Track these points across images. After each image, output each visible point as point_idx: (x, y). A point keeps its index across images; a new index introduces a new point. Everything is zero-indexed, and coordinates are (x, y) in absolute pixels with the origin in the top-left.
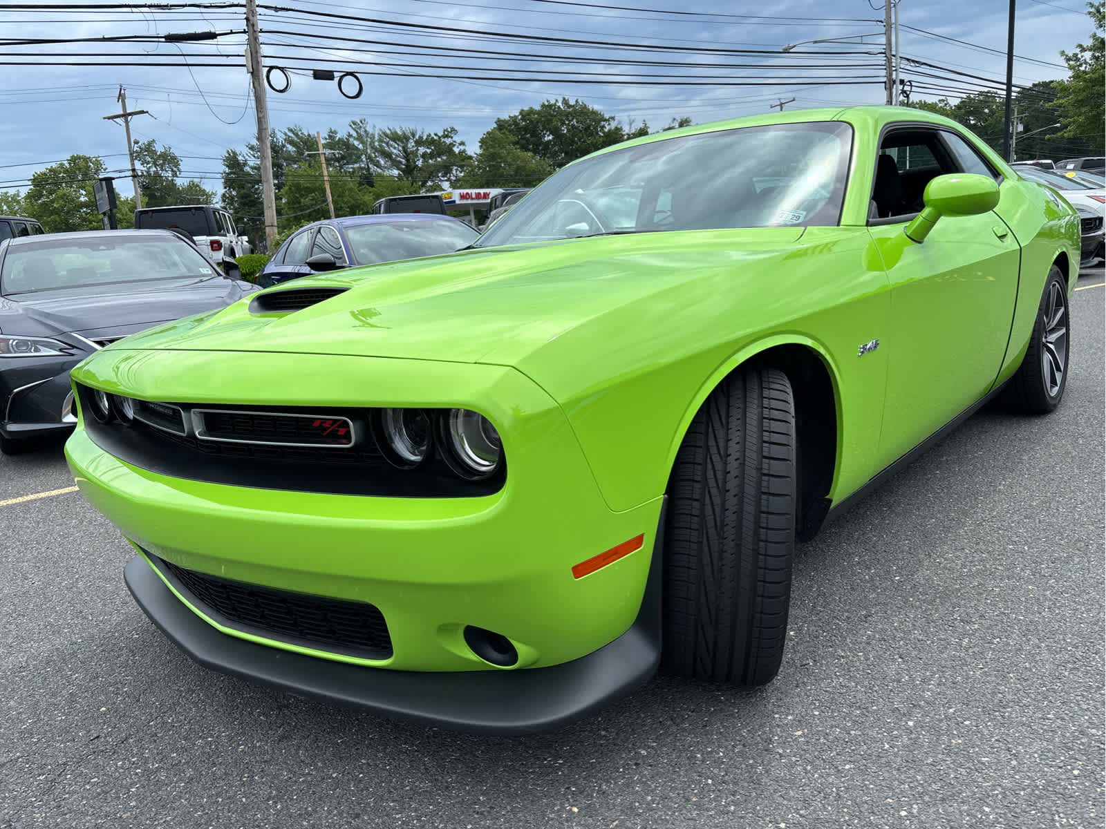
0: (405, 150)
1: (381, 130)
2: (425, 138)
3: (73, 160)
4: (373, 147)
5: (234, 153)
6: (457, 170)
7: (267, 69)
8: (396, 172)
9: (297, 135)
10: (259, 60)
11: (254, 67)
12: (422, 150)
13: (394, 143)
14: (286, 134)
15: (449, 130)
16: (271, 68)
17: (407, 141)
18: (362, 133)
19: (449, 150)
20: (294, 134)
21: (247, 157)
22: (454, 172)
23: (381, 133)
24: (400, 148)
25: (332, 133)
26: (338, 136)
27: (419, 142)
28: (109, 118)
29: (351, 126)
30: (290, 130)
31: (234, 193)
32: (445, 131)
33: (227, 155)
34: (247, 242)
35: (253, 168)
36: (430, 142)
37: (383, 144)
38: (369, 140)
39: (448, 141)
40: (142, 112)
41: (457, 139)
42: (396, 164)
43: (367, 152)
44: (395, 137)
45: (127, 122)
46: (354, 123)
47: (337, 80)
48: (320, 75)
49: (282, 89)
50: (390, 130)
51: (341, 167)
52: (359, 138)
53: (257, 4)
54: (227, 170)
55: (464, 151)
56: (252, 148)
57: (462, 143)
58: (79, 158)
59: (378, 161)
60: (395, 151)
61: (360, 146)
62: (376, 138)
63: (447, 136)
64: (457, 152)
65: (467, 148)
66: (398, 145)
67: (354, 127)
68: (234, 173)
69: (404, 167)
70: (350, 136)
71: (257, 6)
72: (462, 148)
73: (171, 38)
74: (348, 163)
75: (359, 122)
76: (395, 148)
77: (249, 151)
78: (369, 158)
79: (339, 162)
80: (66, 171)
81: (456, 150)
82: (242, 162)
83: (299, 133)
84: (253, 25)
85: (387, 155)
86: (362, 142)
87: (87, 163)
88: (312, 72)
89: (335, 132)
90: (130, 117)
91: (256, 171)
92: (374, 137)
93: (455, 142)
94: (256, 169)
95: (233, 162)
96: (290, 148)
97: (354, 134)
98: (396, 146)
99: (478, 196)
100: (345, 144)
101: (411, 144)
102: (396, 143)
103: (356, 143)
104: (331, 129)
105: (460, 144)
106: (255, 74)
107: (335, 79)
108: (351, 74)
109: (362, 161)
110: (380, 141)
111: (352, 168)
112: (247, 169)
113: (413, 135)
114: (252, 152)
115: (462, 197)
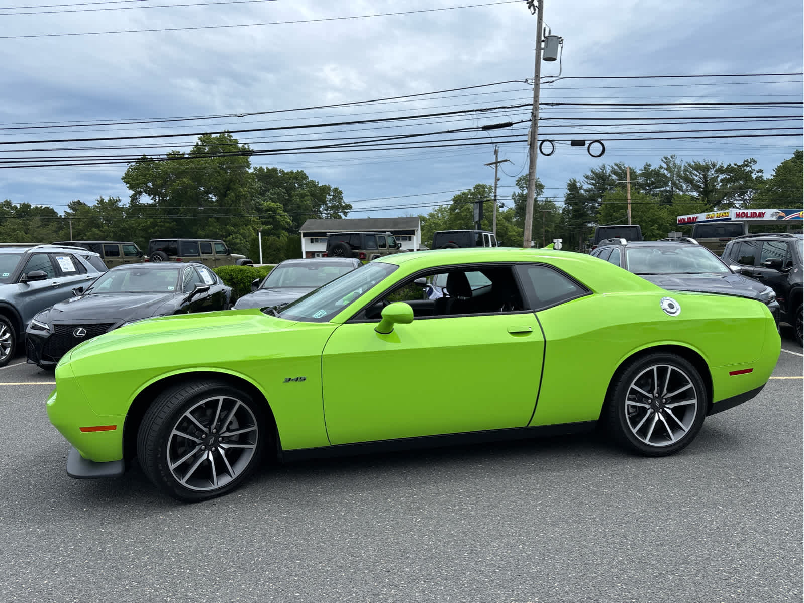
0: (705, 178)
1: (687, 163)
2: (725, 167)
3: (477, 187)
4: (679, 176)
5: (575, 181)
6: (751, 192)
7: (541, 142)
8: (695, 194)
9: (620, 168)
10: (536, 137)
11: (532, 141)
12: (722, 177)
13: (696, 172)
14: (612, 167)
15: (749, 161)
16: (544, 141)
17: (708, 171)
18: (671, 166)
19: (747, 177)
20: (618, 167)
21: (582, 184)
22: (749, 193)
23: (686, 165)
24: (701, 176)
25: (648, 166)
26: (652, 168)
27: (720, 171)
28: (487, 165)
29: (662, 160)
30: (616, 165)
31: (571, 208)
32: (745, 161)
33: (570, 182)
34: (561, 243)
35: (586, 191)
36: (729, 170)
37: (688, 173)
38: (676, 170)
39: (748, 169)
40: (506, 161)
41: (756, 167)
42: (696, 188)
43: (673, 180)
44: (698, 168)
45: (497, 167)
46: (666, 158)
47: (587, 146)
48: (575, 143)
49: (549, 153)
50: (695, 162)
51: (650, 190)
52: (668, 169)
53: (540, 102)
54: (569, 192)
55: (761, 177)
56: (587, 177)
57: (761, 171)
58: (480, 186)
59: (681, 186)
60: (696, 178)
61: (669, 175)
62: (682, 169)
63: (747, 166)
64: (754, 178)
65: (763, 175)
66: (700, 174)
67: (665, 161)
68: (572, 195)
69: (702, 190)
70: (661, 167)
71: (540, 104)
72: (760, 174)
73: (486, 128)
74: (656, 188)
75: (670, 157)
76: (697, 176)
77: (585, 179)
78: (674, 184)
79: (649, 187)
80: (472, 194)
81: (754, 176)
82: (578, 187)
83: (622, 167)
84: (535, 116)
85: (689, 181)
86: (671, 172)
87: (484, 189)
88: (570, 142)
89: (650, 166)
90: (499, 164)
91: (588, 193)
92: (681, 168)
93: (754, 170)
94: (588, 192)
95: (573, 187)
96: (614, 177)
97: (665, 166)
98: (698, 174)
99: (753, 215)
100: (657, 173)
101: (711, 173)
102: (698, 172)
103: (666, 172)
104: (647, 163)
105: (758, 172)
106: (532, 145)
107: (586, 145)
108: (598, 141)
109: (668, 186)
110: (685, 171)
111: (659, 191)
112: (582, 192)
113: (714, 166)
114: (586, 180)
115: (738, 215)
